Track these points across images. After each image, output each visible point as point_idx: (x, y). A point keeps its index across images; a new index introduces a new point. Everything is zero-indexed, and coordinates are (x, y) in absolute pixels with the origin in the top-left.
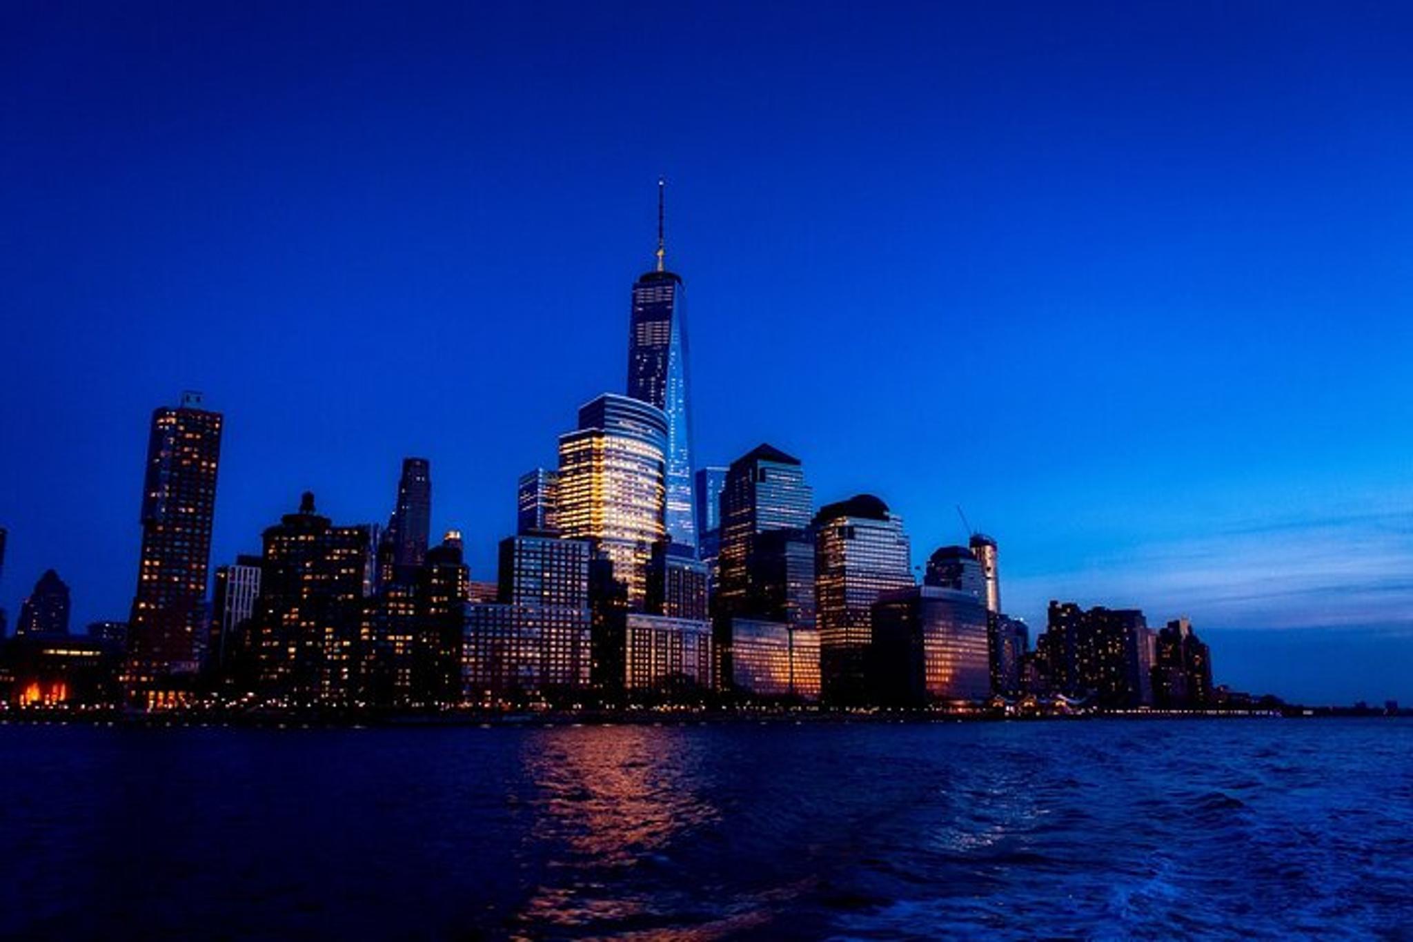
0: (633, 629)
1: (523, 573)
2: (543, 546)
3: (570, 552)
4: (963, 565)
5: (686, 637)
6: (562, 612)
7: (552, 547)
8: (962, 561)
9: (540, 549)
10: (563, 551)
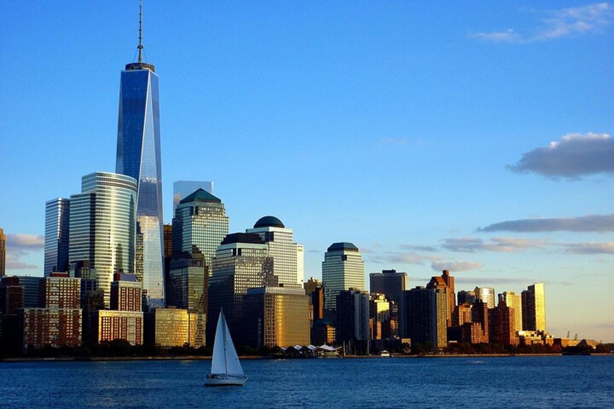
0: (102, 317)
1: (50, 294)
2: (60, 281)
3: (72, 283)
4: (346, 256)
5: (129, 320)
6: (68, 311)
7: (63, 281)
8: (346, 253)
9: (58, 282)
10: (69, 283)
